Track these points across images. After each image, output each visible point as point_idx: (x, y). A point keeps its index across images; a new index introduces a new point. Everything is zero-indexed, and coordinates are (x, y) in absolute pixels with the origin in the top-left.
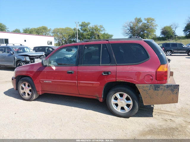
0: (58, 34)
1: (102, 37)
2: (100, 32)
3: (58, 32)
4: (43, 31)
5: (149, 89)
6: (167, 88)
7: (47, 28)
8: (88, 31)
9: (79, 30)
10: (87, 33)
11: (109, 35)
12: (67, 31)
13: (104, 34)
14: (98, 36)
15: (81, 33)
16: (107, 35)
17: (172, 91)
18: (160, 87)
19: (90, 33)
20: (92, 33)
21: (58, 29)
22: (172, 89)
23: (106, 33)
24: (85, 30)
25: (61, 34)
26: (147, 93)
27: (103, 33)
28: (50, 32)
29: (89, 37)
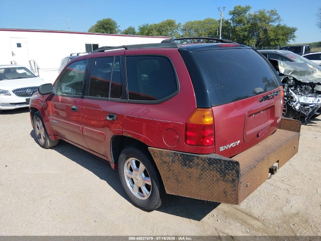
0: (192, 31)
1: (272, 33)
2: (270, 24)
3: (192, 28)
4: (168, 28)
5: (173, 161)
6: (209, 164)
7: (174, 23)
8: (246, 22)
9: (229, 21)
10: (244, 27)
11: (288, 29)
12: (206, 25)
13: (278, 26)
14: (265, 31)
15: (231, 27)
16: (283, 28)
17: (223, 173)
18: (194, 160)
19: (249, 25)
20: (254, 25)
21: (192, 23)
22: (221, 169)
23: (282, 24)
24: (240, 22)
25: (196, 31)
26: (170, 170)
27: (275, 24)
28: (179, 28)
29: (246, 33)
